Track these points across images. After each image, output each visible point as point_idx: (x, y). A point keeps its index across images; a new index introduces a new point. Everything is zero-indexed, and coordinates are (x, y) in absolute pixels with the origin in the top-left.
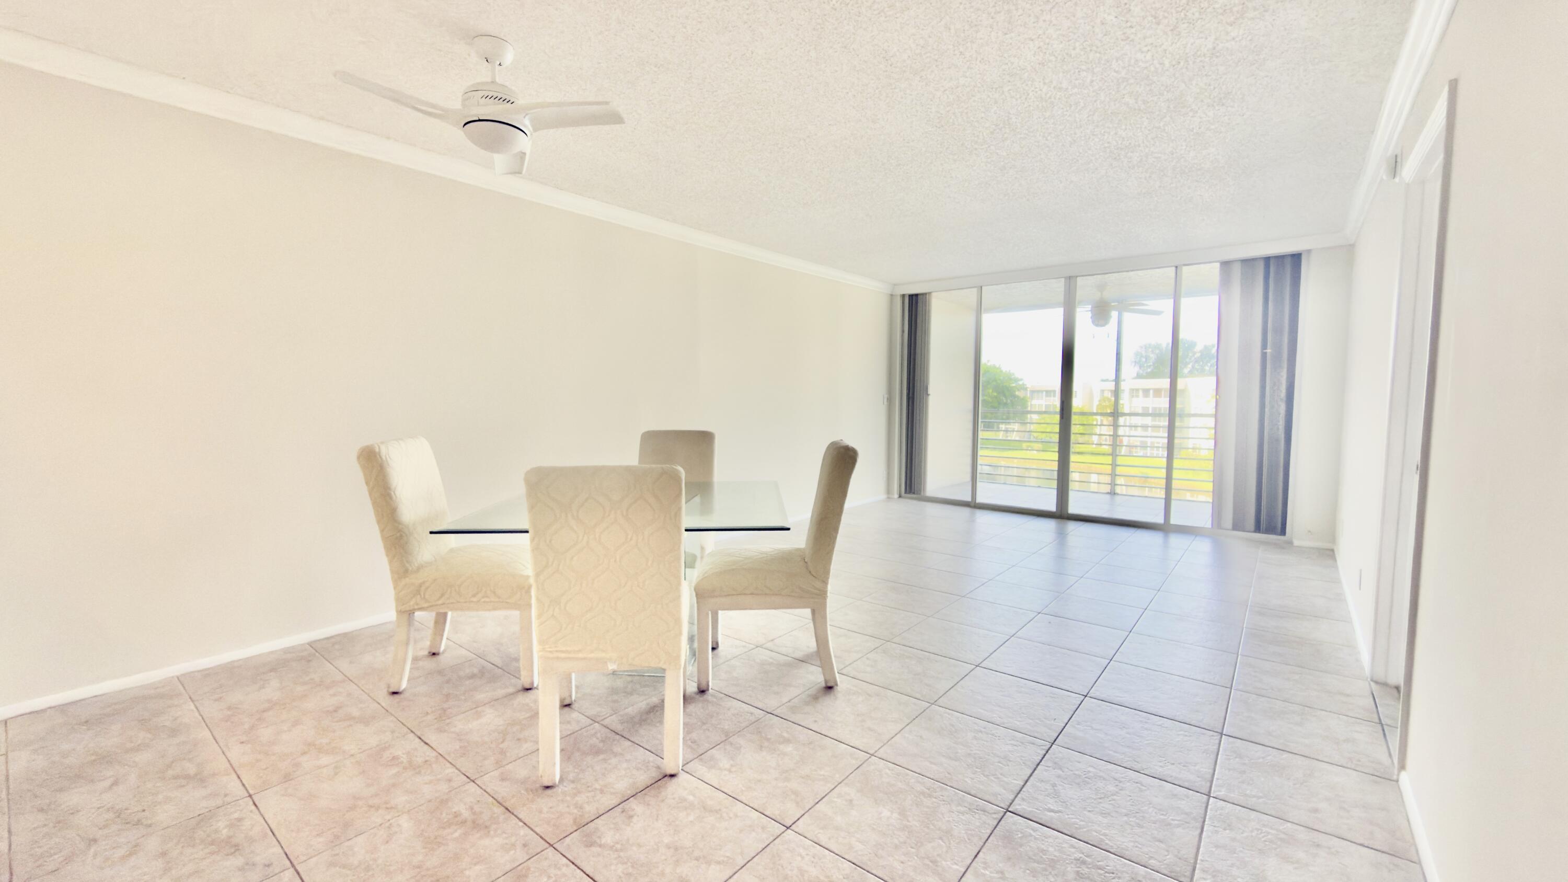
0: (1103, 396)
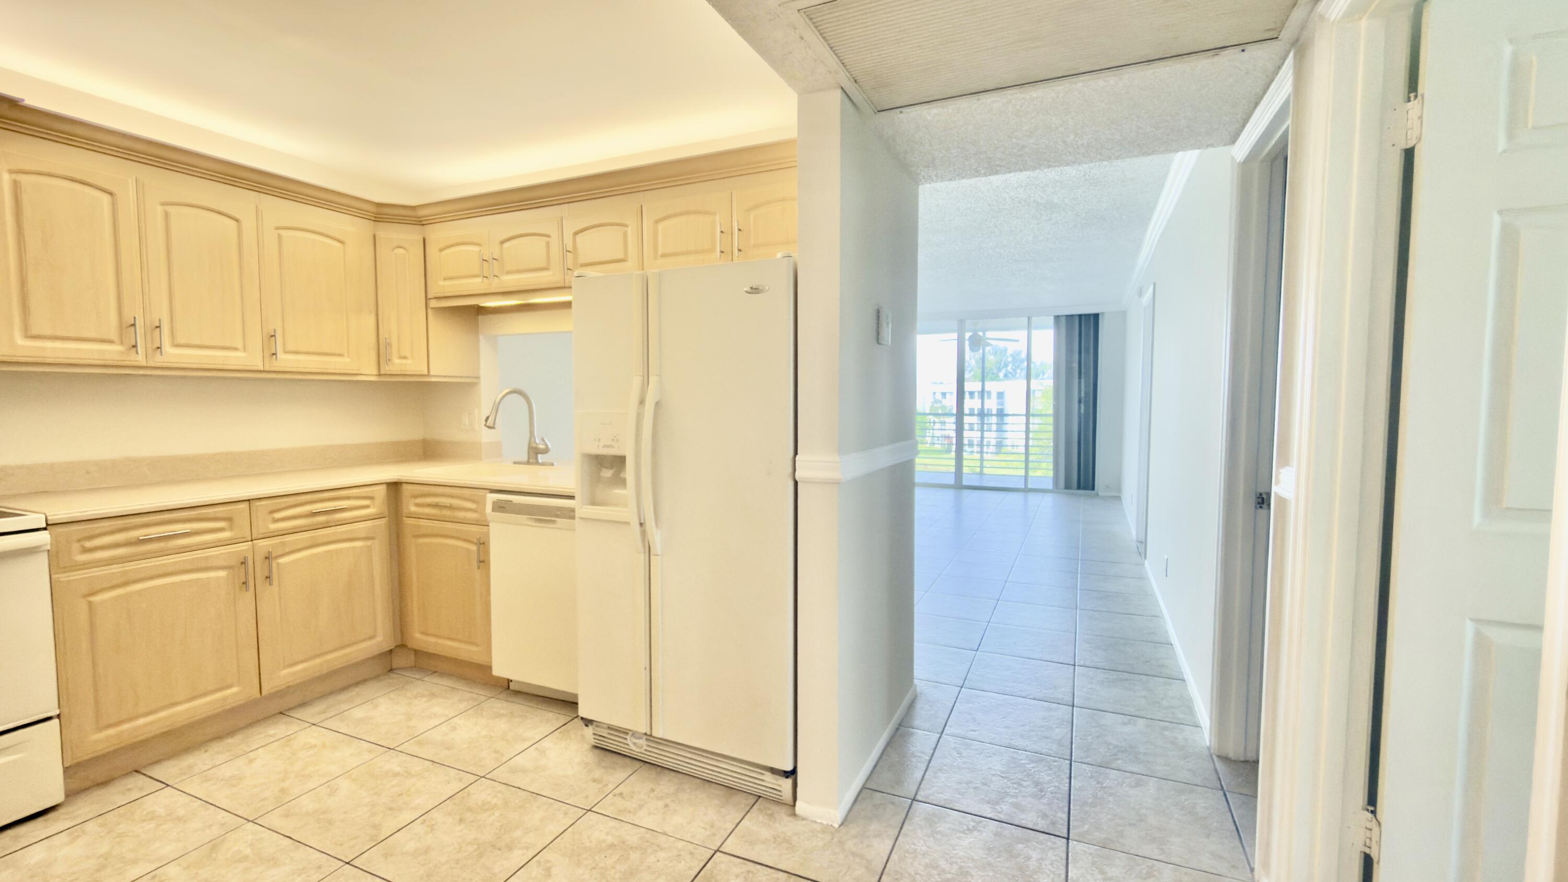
0: (935, 398)
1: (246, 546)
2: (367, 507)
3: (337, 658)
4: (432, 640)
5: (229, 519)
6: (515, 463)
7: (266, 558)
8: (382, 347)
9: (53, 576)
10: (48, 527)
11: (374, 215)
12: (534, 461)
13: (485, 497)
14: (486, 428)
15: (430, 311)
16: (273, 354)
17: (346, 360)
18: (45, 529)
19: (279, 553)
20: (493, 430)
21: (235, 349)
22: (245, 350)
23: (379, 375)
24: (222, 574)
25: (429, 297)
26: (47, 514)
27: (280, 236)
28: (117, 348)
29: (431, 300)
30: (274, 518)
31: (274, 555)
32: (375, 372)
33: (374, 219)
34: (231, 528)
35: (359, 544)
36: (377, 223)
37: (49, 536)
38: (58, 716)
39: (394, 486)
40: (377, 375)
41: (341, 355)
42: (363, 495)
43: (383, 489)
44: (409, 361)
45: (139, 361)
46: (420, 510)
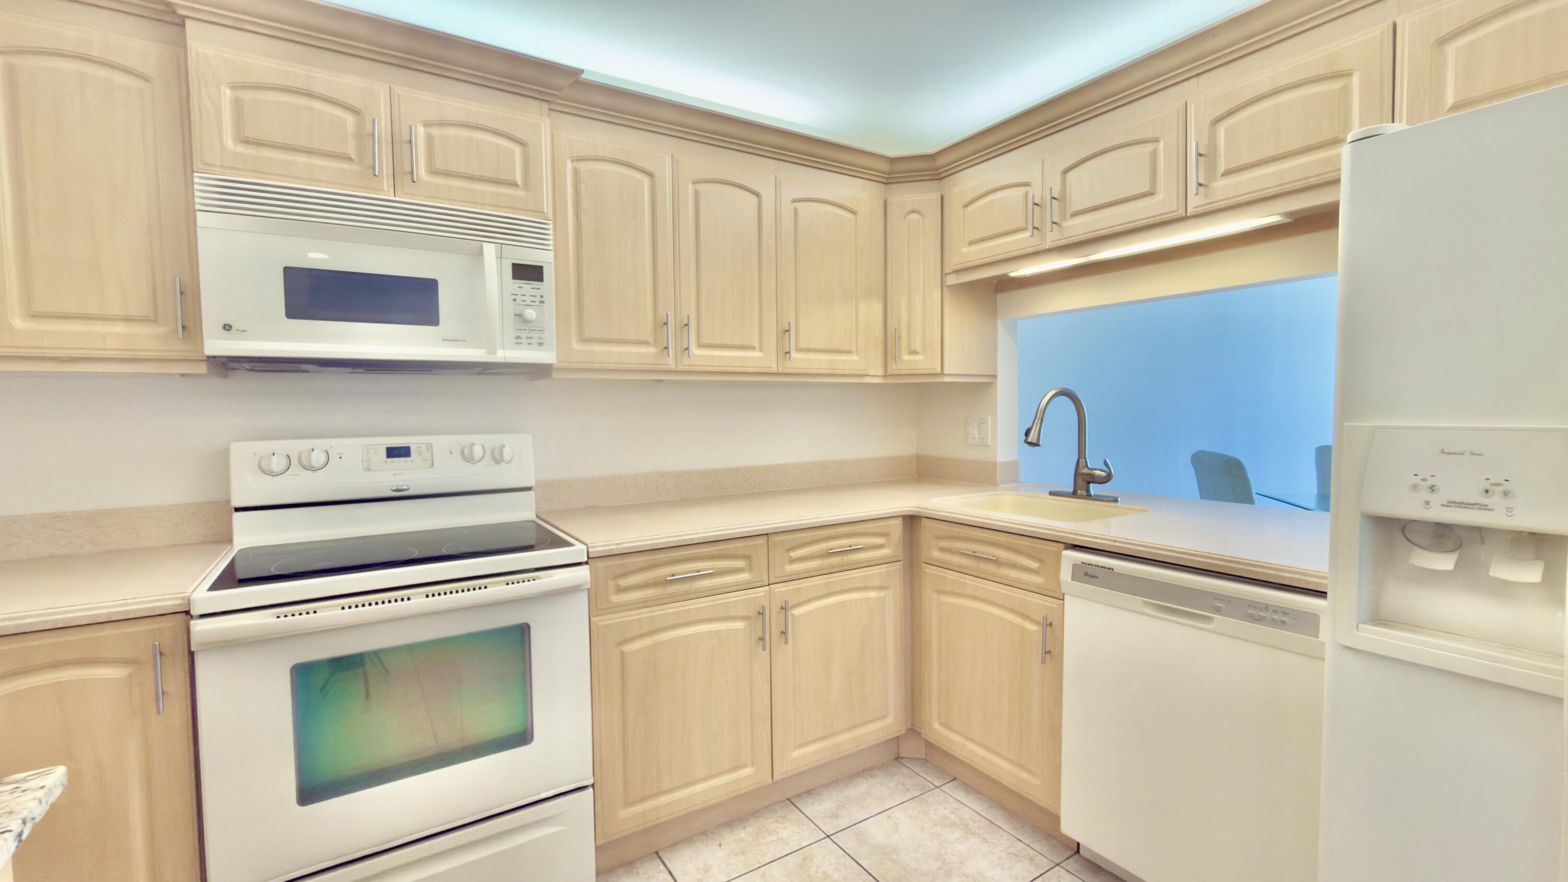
1: (762, 592)
2: (881, 546)
3: (847, 741)
4: (956, 738)
5: (748, 557)
6: (1051, 493)
7: (782, 608)
8: (890, 340)
9: (592, 619)
10: (590, 561)
11: (886, 176)
12: (1085, 493)
13: (1058, 557)
14: (1027, 445)
15: (945, 289)
16: (787, 353)
17: (854, 358)
18: (587, 563)
19: (795, 602)
20: (1036, 448)
21: (752, 348)
22: (761, 350)
23: (885, 376)
24: (740, 625)
25: (947, 270)
26: (590, 545)
27: (795, 209)
28: (652, 350)
29: (947, 275)
30: (790, 557)
31: (790, 605)
32: (880, 372)
33: (884, 181)
34: (750, 569)
35: (872, 594)
36: (888, 186)
37: (588, 572)
38: (593, 785)
39: (912, 521)
40: (882, 376)
41: (850, 352)
42: (878, 531)
43: (899, 522)
44: (920, 357)
45: (670, 365)
46: (947, 557)
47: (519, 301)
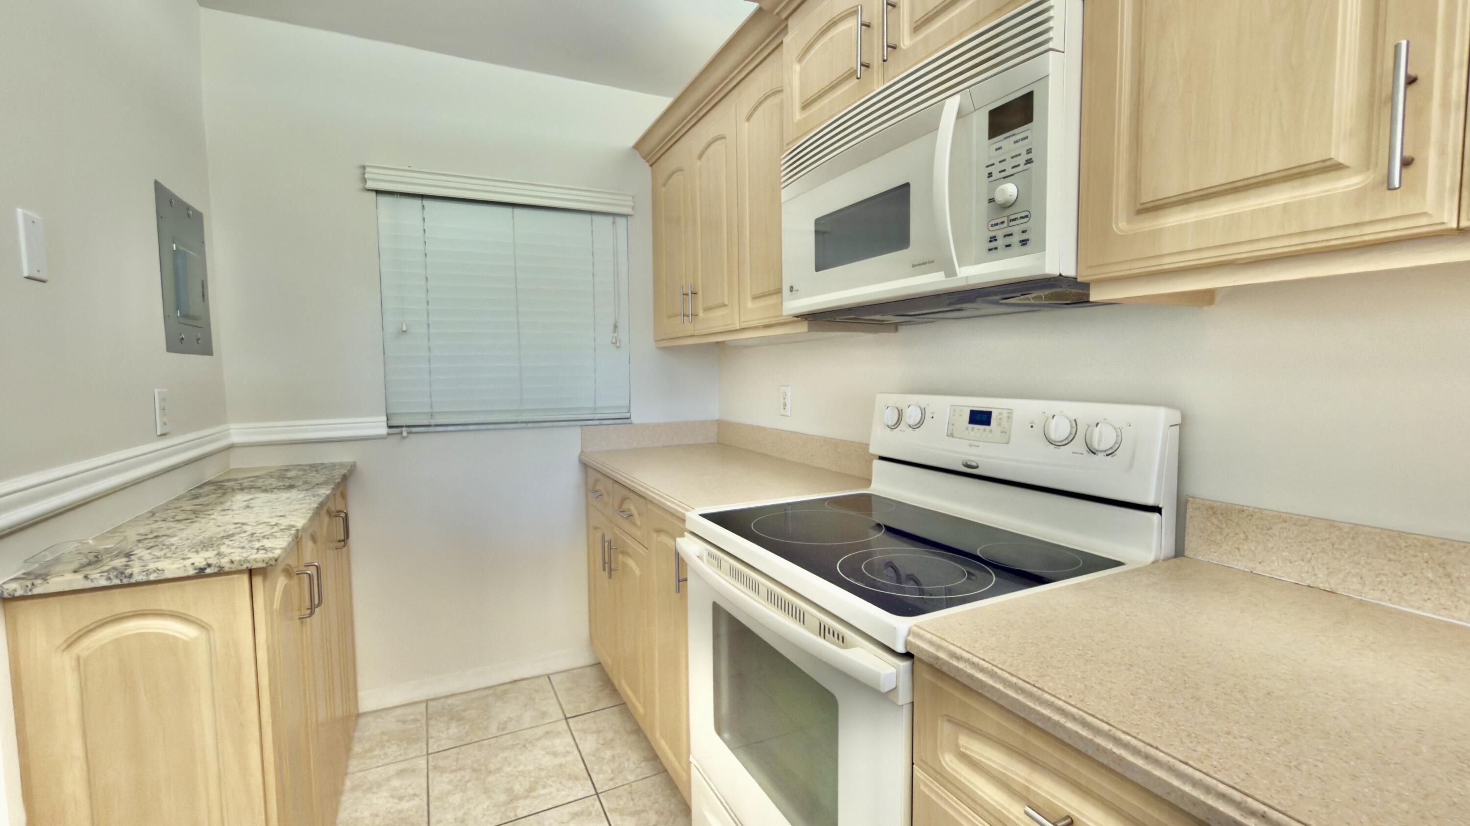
47: (996, 175)
